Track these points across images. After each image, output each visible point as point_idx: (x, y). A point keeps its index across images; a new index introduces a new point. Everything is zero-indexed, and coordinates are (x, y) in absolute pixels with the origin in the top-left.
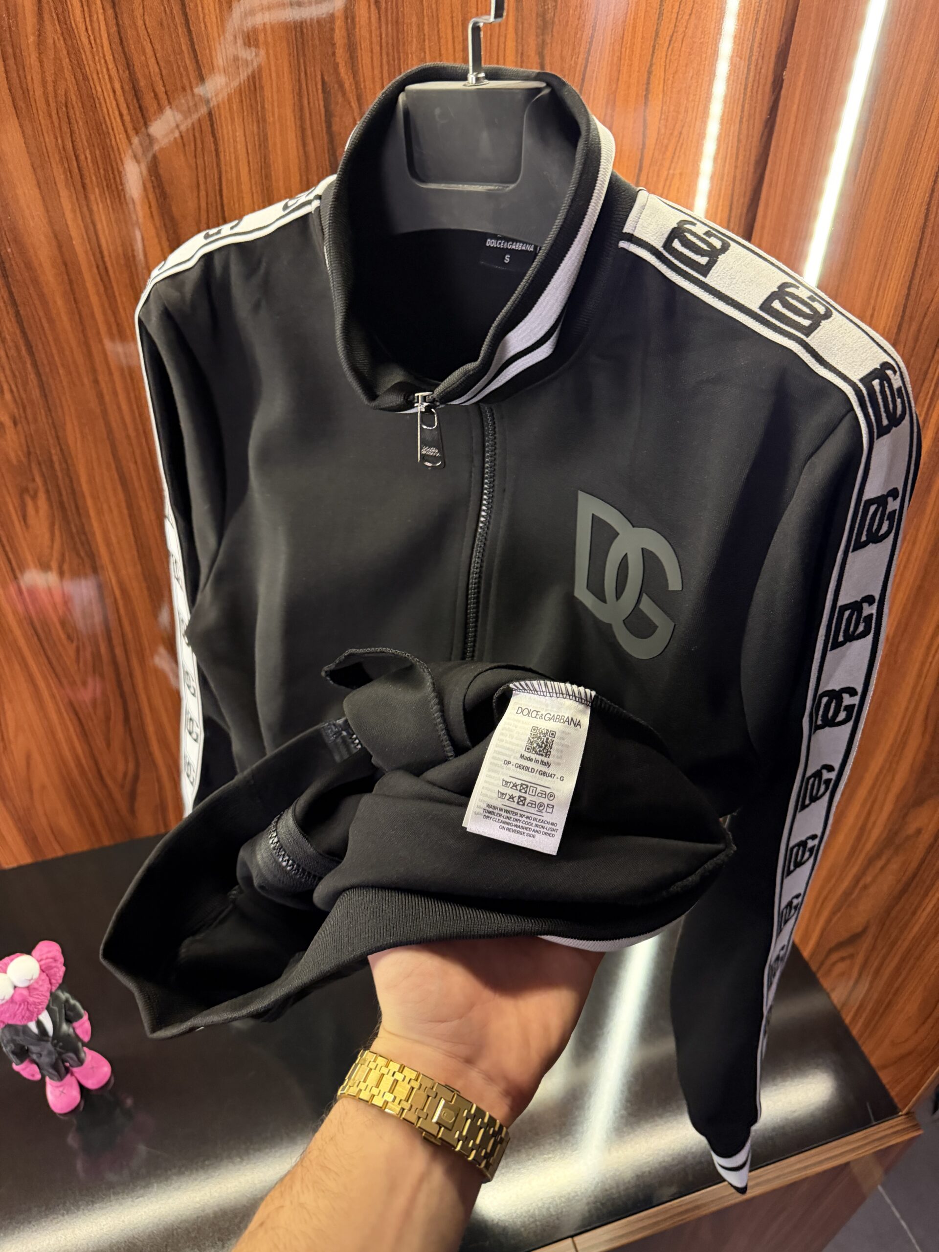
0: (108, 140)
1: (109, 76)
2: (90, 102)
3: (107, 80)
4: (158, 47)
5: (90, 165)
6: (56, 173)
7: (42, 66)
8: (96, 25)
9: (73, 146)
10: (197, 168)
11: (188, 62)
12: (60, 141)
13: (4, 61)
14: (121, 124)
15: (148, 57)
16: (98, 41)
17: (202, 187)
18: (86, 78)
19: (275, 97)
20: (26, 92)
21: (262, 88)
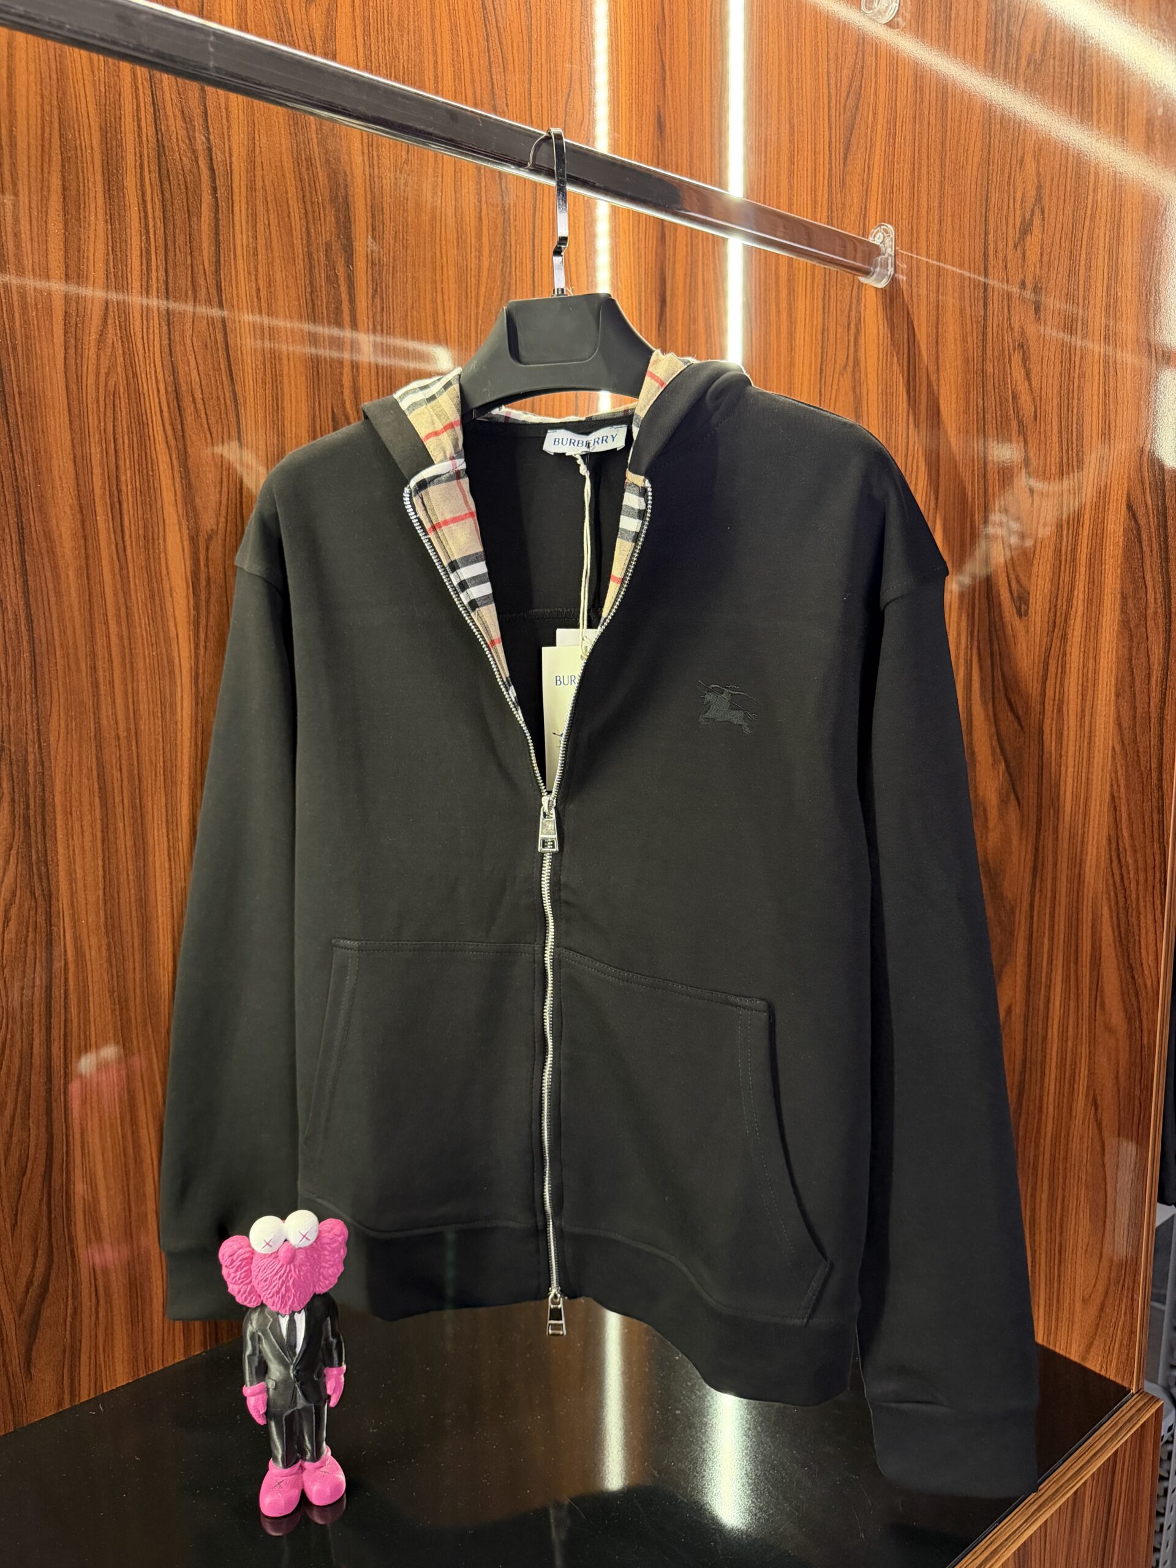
0: (146, 430)
1: (156, 377)
2: (136, 395)
3: (154, 381)
4: (200, 361)
5: (126, 448)
6: (93, 451)
7: (98, 360)
8: (151, 336)
9: (114, 430)
10: (222, 467)
11: (224, 378)
12: (102, 424)
13: (66, 349)
14: (160, 418)
15: (192, 368)
16: (151, 348)
17: (225, 484)
18: (135, 375)
19: (294, 419)
20: (79, 379)
21: (283, 409)
